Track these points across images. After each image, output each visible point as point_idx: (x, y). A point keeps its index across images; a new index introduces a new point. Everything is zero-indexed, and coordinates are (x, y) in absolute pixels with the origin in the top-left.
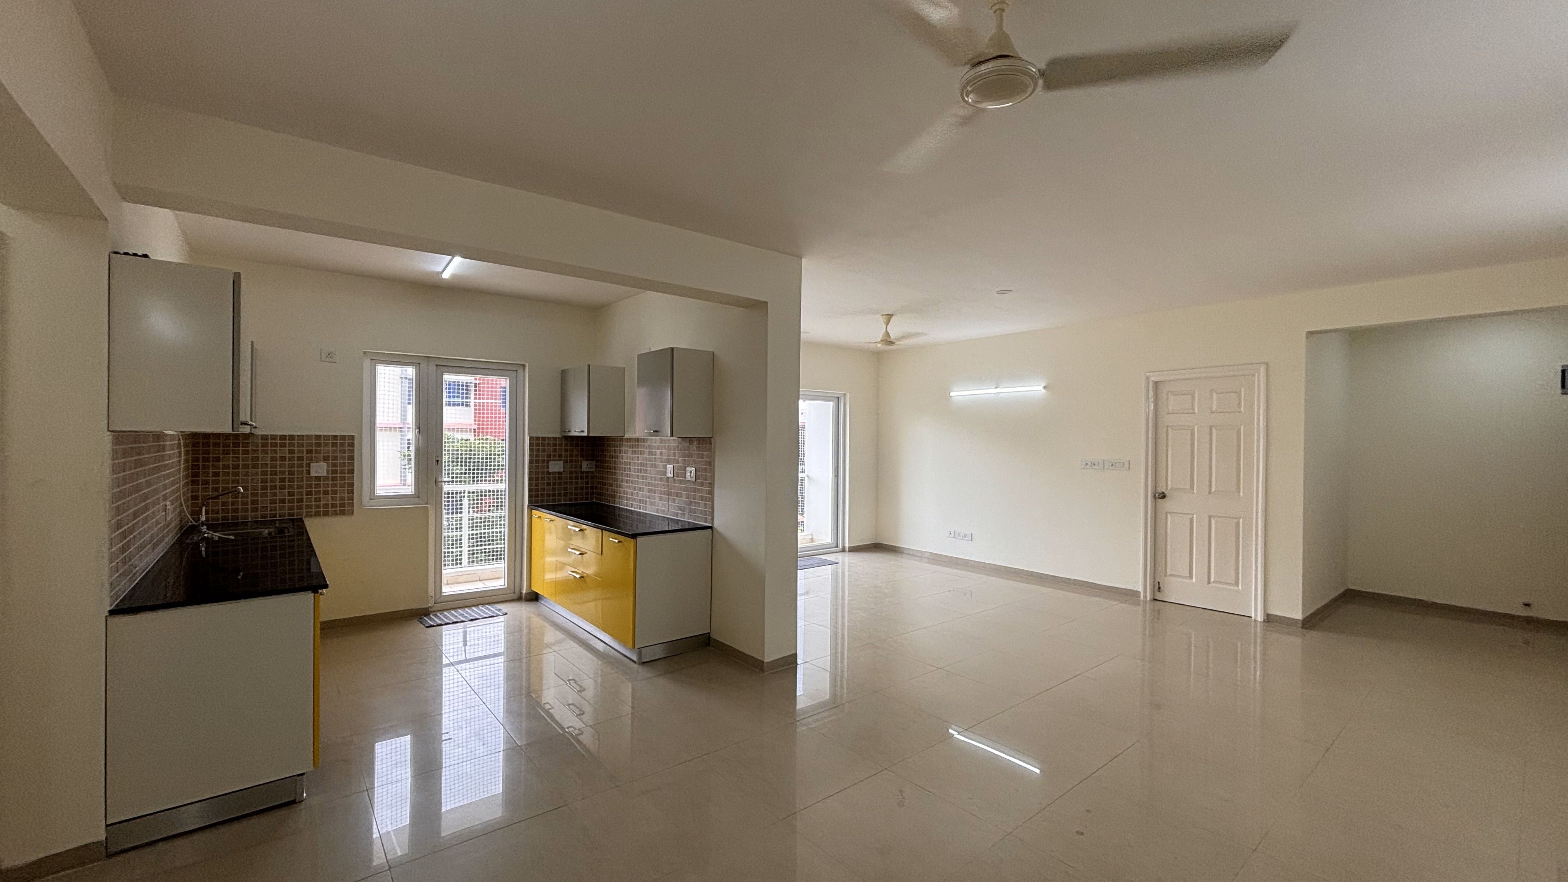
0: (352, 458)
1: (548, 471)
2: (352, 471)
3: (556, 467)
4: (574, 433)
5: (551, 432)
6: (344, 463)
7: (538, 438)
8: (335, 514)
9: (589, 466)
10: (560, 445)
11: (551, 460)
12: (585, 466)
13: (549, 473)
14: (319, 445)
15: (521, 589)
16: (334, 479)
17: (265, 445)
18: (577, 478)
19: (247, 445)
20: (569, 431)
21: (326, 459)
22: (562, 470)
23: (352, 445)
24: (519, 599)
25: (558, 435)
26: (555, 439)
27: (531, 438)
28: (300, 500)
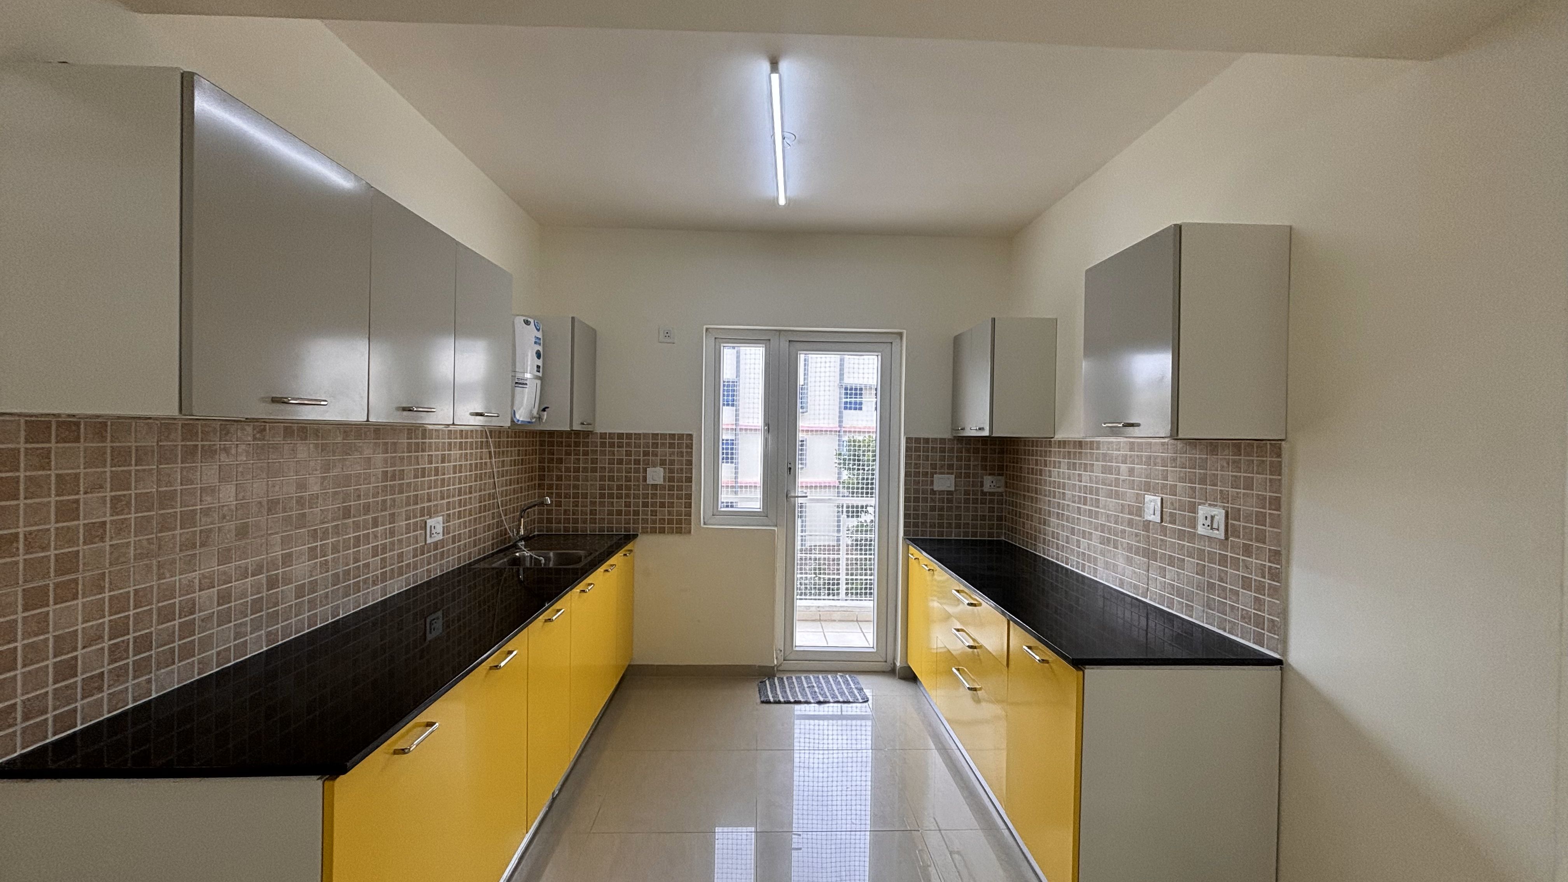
0: (690, 463)
1: (933, 489)
2: (689, 480)
3: (944, 483)
4: (971, 431)
5: (938, 430)
6: (682, 469)
7: (918, 440)
8: (671, 532)
9: (994, 483)
10: (951, 450)
11: (936, 473)
12: (990, 483)
13: (933, 492)
14: (655, 445)
15: (894, 659)
16: (671, 488)
17: (603, 444)
18: (975, 501)
19: (586, 445)
20: (963, 429)
21: (663, 463)
22: (953, 489)
23: (689, 446)
24: (891, 672)
25: (947, 435)
26: (942, 441)
27: (908, 440)
28: (636, 513)
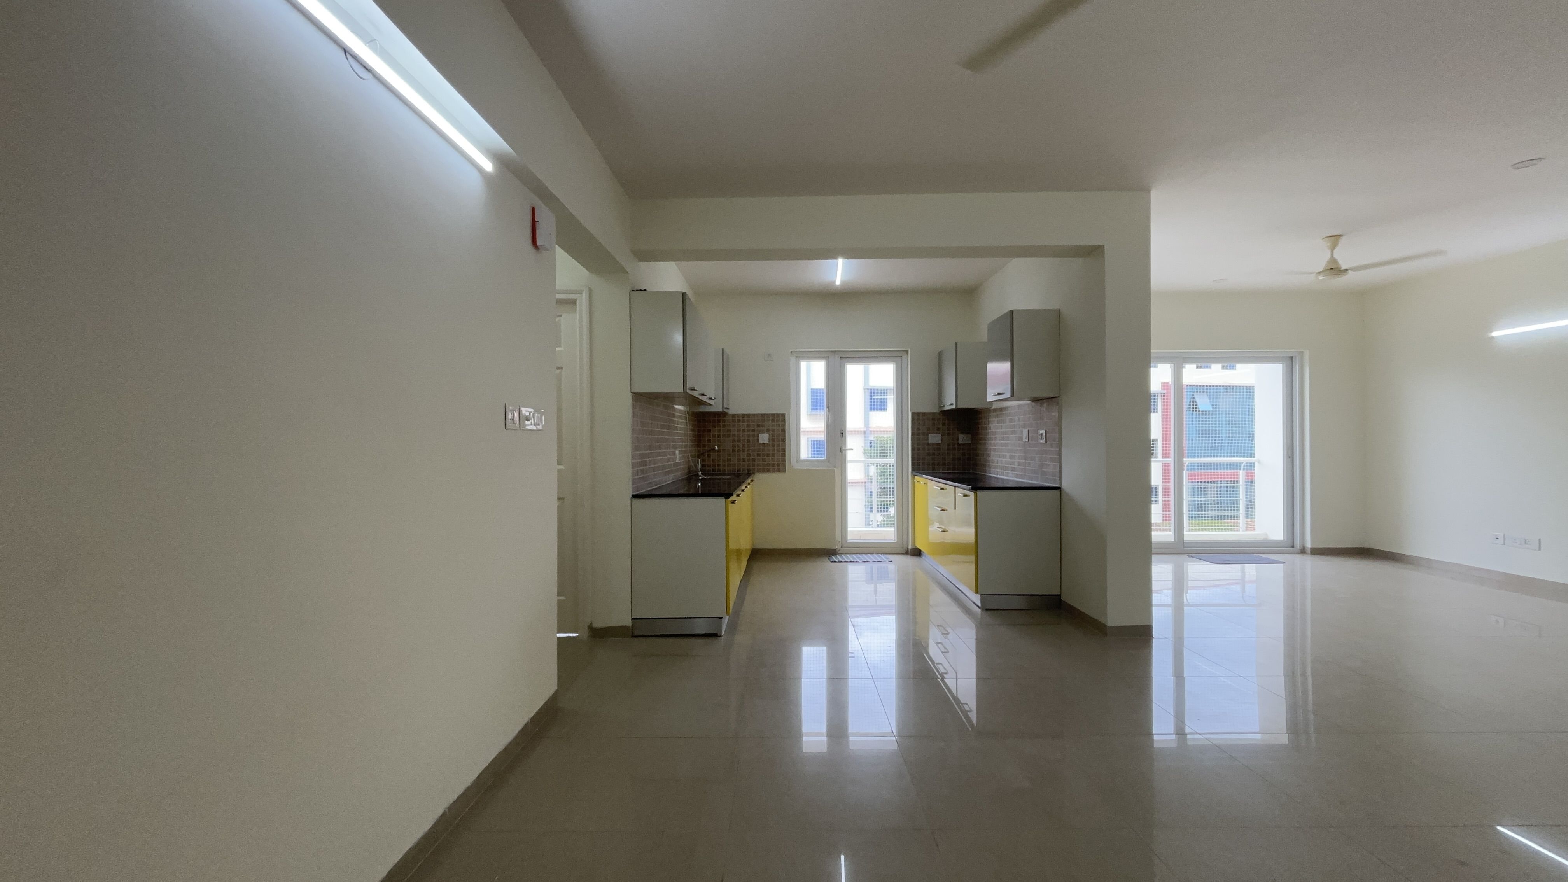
0: (784, 431)
2: (784, 440)
3: (935, 438)
4: (948, 407)
5: (930, 408)
6: (779, 435)
7: (918, 414)
8: (774, 471)
9: (965, 438)
10: (939, 419)
11: (930, 433)
12: (962, 438)
13: (928, 444)
14: (764, 420)
15: (908, 546)
16: (773, 446)
17: (733, 421)
18: (954, 449)
19: (724, 421)
20: (944, 406)
21: (768, 431)
22: (940, 442)
23: (784, 421)
24: (907, 553)
25: (936, 410)
26: (934, 414)
27: (913, 414)
28: (754, 460)
